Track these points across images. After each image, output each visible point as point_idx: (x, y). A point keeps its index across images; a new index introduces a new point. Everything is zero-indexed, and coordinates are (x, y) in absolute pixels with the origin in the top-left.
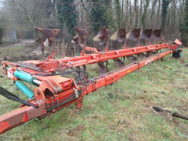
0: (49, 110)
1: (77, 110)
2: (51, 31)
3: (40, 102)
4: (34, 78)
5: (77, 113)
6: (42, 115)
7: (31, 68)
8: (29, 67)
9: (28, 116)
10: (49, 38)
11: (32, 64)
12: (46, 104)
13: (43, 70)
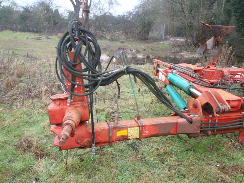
0: (203, 131)
1: (237, 144)
3: (195, 117)
4: (191, 86)
5: (236, 147)
6: (194, 133)
7: (187, 73)
8: (184, 71)
9: (178, 129)
10: (217, 37)
11: (189, 68)
12: (202, 121)
13: (202, 78)
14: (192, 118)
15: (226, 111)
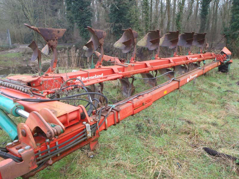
0: (43, 162)
1: (90, 153)
2: (53, 31)
3: (25, 150)
5: (89, 157)
6: (30, 172)
7: (18, 88)
8: (14, 86)
10: (49, 41)
11: (21, 81)
12: (38, 152)
13: (36, 91)
14: (21, 154)
15: (59, 132)
